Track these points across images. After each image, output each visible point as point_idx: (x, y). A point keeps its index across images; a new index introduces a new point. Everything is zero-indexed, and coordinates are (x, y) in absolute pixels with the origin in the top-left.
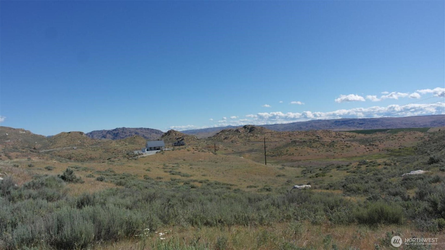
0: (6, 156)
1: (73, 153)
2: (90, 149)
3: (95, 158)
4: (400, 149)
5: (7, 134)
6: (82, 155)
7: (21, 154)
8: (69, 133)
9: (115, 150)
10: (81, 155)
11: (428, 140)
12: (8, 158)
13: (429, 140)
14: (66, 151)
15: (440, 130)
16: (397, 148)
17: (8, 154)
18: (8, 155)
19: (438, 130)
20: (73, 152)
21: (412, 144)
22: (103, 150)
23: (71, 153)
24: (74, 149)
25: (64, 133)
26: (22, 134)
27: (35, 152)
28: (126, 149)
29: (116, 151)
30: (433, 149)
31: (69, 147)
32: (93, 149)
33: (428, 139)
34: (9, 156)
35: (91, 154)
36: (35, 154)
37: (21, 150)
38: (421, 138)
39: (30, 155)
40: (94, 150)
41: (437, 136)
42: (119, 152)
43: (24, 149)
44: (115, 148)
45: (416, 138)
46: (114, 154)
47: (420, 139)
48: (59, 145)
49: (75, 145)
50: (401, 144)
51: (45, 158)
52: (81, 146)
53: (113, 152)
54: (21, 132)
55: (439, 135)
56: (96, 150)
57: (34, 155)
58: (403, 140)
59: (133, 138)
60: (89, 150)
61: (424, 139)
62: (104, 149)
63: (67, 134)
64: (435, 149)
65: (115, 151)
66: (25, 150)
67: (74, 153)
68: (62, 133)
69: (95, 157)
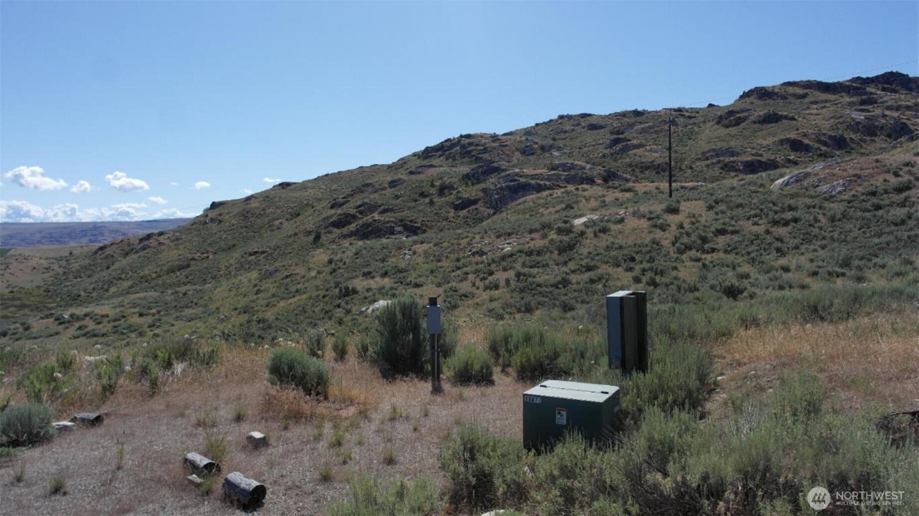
4: (12, 292)
11: (61, 273)
13: (64, 273)
15: (71, 253)
16: (7, 291)
19: (68, 252)
21: (32, 281)
30: (90, 287)
33: (61, 271)
38: (47, 269)
41: (78, 264)
45: (34, 268)
47: (45, 270)
50: (9, 283)
55: (80, 263)
58: (10, 273)
61: (53, 270)
64: (94, 289)
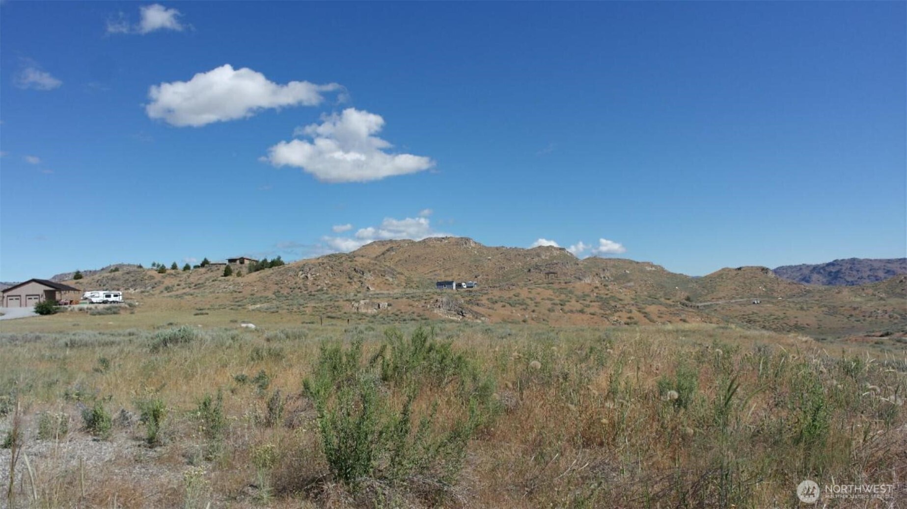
0: (640, 311)
1: (753, 313)
2: (792, 305)
3: (806, 326)
5: (628, 272)
6: (776, 319)
7: (666, 309)
8: (740, 269)
9: (855, 309)
10: (773, 317)
12: (645, 316)
14: (738, 307)
17: (644, 309)
18: (644, 311)
20: (755, 311)
22: (823, 309)
23: (751, 313)
24: (754, 303)
25: (730, 270)
26: (650, 272)
27: (691, 306)
28: (886, 308)
29: (857, 312)
31: (741, 298)
32: (798, 306)
34: (646, 313)
35: (796, 317)
36: (691, 310)
37: (662, 300)
39: (684, 313)
40: (802, 309)
42: (867, 314)
43: (669, 299)
44: (855, 306)
46: (853, 319)
48: (721, 295)
49: (755, 296)
51: (714, 320)
52: (769, 295)
53: (851, 316)
54: (649, 269)
56: (805, 307)
57: (691, 314)
59: (898, 282)
60: (789, 307)
62: (825, 306)
63: (736, 272)
65: (853, 313)
66: (672, 300)
67: (756, 313)
68: (723, 269)
69: (807, 324)
